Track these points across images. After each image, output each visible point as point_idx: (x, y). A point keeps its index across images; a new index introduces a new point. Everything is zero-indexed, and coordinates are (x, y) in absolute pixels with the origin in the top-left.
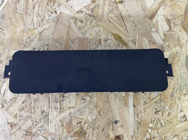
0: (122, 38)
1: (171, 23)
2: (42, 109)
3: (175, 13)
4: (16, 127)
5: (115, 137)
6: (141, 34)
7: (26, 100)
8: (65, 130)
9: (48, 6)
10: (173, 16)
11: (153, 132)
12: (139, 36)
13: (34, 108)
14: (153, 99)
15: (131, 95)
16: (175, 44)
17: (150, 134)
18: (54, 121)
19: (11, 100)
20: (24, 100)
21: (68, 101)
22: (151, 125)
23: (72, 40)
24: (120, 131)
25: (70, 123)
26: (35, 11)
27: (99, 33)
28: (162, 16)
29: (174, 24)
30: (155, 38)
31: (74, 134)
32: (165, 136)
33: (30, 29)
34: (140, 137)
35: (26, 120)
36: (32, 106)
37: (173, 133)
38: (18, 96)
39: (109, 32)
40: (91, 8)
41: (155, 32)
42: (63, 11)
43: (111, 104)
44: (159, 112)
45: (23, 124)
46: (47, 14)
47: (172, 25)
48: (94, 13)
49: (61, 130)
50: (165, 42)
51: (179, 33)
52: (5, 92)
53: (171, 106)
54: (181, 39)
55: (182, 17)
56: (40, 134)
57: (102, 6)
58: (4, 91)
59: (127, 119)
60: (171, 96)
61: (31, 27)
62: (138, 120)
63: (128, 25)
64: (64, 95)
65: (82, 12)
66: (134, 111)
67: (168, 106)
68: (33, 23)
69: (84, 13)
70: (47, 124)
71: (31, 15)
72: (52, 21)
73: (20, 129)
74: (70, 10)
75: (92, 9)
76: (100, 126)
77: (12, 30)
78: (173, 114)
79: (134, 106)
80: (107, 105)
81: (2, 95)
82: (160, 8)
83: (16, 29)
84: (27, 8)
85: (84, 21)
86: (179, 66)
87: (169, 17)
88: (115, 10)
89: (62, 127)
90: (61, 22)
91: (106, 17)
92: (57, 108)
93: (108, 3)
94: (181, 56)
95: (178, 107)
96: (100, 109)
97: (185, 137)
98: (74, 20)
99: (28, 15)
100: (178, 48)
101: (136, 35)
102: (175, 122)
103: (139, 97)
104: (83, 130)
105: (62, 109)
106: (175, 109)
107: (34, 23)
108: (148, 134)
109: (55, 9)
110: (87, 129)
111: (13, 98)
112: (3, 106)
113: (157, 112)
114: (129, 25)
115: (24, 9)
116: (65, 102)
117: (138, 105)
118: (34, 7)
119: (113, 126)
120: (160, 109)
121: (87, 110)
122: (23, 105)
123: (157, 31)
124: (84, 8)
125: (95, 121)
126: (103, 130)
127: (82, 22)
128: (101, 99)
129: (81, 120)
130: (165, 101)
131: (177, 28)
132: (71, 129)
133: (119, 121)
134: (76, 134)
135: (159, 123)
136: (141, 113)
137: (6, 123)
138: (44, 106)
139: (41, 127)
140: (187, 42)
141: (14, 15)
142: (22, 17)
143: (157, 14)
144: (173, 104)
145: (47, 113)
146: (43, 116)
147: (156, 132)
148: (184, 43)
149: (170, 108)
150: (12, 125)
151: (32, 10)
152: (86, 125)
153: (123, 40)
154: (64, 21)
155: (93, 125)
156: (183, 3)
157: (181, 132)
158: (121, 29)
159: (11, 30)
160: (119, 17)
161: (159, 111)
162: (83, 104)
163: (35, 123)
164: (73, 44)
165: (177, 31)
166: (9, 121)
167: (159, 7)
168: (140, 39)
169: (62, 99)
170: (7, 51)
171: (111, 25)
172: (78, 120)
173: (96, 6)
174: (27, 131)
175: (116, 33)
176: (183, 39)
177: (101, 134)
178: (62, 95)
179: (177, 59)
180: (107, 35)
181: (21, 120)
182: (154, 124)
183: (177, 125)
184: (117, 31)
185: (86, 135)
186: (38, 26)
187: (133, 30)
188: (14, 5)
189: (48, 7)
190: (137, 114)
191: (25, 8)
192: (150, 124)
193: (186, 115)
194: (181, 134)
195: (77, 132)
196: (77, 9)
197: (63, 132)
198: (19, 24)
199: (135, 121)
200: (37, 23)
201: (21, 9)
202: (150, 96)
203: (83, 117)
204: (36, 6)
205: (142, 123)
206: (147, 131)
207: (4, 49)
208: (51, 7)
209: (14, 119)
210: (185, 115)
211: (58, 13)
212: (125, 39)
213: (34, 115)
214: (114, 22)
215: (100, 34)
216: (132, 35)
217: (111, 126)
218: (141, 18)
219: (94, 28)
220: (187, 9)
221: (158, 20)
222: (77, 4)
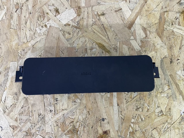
0: (105, 46)
1: (147, 31)
2: (39, 112)
3: (150, 22)
4: (17, 129)
5: (103, 132)
6: (122, 42)
7: (24, 105)
8: (60, 129)
9: (39, 21)
10: (149, 24)
11: (135, 126)
12: (119, 44)
13: (32, 112)
14: (134, 98)
15: (115, 96)
16: (151, 49)
17: (132, 128)
18: (50, 122)
19: (11, 106)
20: (23, 106)
21: (61, 104)
22: (133, 121)
23: (62, 50)
24: (107, 127)
25: (64, 123)
26: (27, 26)
27: (85, 43)
28: (139, 25)
29: (150, 31)
30: (133, 45)
31: (68, 132)
32: (146, 129)
33: (24, 43)
34: (124, 131)
35: (26, 122)
36: (30, 110)
37: (152, 126)
38: (17, 103)
39: (94, 41)
40: (77, 21)
41: (133, 39)
42: (52, 25)
43: (98, 105)
44: (140, 109)
45: (23, 126)
46: (38, 28)
47: (148, 32)
48: (80, 25)
49: (56, 130)
50: (143, 48)
51: (154, 39)
52: (5, 99)
53: (149, 103)
54: (156, 44)
55: (156, 25)
56: (38, 134)
57: (86, 19)
58: (5, 98)
59: (113, 117)
60: (149, 94)
61: (24, 40)
62: (122, 117)
63: (109, 34)
64: (57, 99)
65: (69, 25)
66: (118, 109)
67: (147, 103)
68: (26, 37)
69: (71, 25)
70: (44, 125)
71: (24, 29)
72: (43, 34)
73: (20, 130)
74: (58, 24)
75: (78, 22)
76: (89, 123)
77: (8, 44)
78: (152, 110)
79: (118, 105)
80: (95, 105)
81: (4, 102)
82: (137, 18)
83: (11, 43)
84: (20, 23)
85: (72, 33)
87: (145, 26)
88: (98, 22)
89: (57, 127)
90: (51, 35)
91: (91, 28)
92: (52, 111)
93: (91, 16)
94: (157, 59)
95: (155, 104)
96: (89, 109)
97: (163, 130)
98: (62, 33)
99: (22, 30)
100: (153, 53)
101: (117, 43)
102: (153, 116)
103: (122, 96)
104: (75, 128)
105: (56, 111)
106: (153, 106)
107: (27, 37)
108: (130, 128)
109: (45, 23)
110: (79, 127)
111: (13, 104)
112: (5, 112)
113: (137, 109)
114: (110, 34)
115: (17, 25)
116: (58, 105)
117: (121, 104)
118: (26, 23)
119: (101, 123)
120: (140, 106)
121: (78, 111)
122: (22, 110)
123: (135, 39)
124: (70, 22)
125: (85, 120)
126: (92, 127)
127: (70, 34)
128: (90, 100)
129: (73, 120)
130: (144, 99)
131: (152, 35)
132: (65, 128)
133: (105, 119)
134: (69, 132)
135: (140, 118)
136: (124, 110)
137: (9, 126)
138: (40, 109)
139: (39, 128)
140: (161, 46)
141: (8, 30)
142: (16, 32)
143: (134, 24)
144: (151, 101)
145: (43, 116)
146: (40, 119)
147: (137, 126)
148: (159, 48)
149: (149, 105)
150: (14, 128)
151: (24, 25)
152: (78, 124)
153: (106, 48)
154: (54, 34)
155: (84, 124)
156: (158, 12)
157: (159, 125)
158: (104, 38)
159: (7, 44)
160: (102, 28)
161: (139, 108)
162: (74, 106)
163: (33, 125)
164: (63, 54)
165: (152, 38)
166: (11, 124)
167: (136, 17)
168: (121, 47)
169: (56, 102)
170: (4, 63)
171: (95, 35)
172: (71, 119)
173: (81, 19)
174: (27, 132)
175: (99, 42)
176: (158, 44)
177: (91, 131)
178: (55, 99)
180: (92, 45)
181: (22, 123)
183: (155, 119)
184: (100, 41)
185: (78, 132)
186: (31, 40)
187: (114, 39)
188: (8, 21)
190: (121, 112)
191: (18, 24)
192: (133, 119)
193: (162, 110)
194: (159, 127)
195: (70, 130)
196: (64, 22)
197: (58, 131)
198: (13, 39)
199: (119, 118)
200: (30, 37)
201: (15, 25)
202: (132, 96)
203: (74, 117)
204: (27, 21)
205: (125, 119)
206: (130, 126)
207: (2, 61)
208: (41, 21)
209: (15, 122)
210: (162, 111)
211: (48, 27)
212: (108, 47)
213: (33, 118)
214: (97, 33)
215: (86, 44)
216: (113, 44)
217: (99, 123)
218: (121, 28)
219: (81, 39)
220: (161, 17)
221: (136, 29)
222: (65, 18)
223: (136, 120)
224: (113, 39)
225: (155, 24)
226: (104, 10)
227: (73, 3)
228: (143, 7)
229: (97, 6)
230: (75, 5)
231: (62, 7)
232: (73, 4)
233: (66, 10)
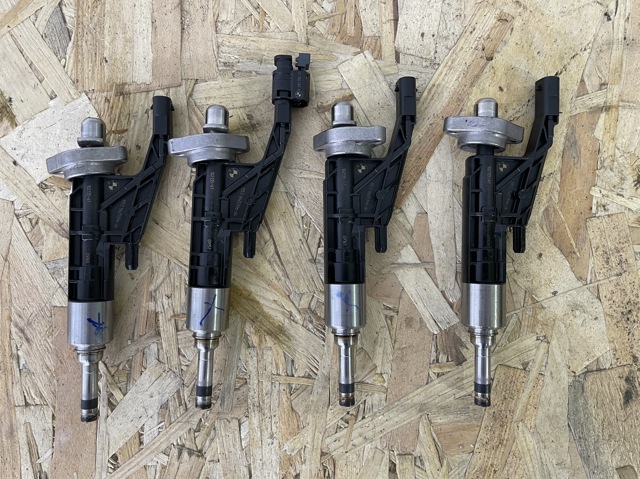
230: (97, 76)
232: (88, 73)
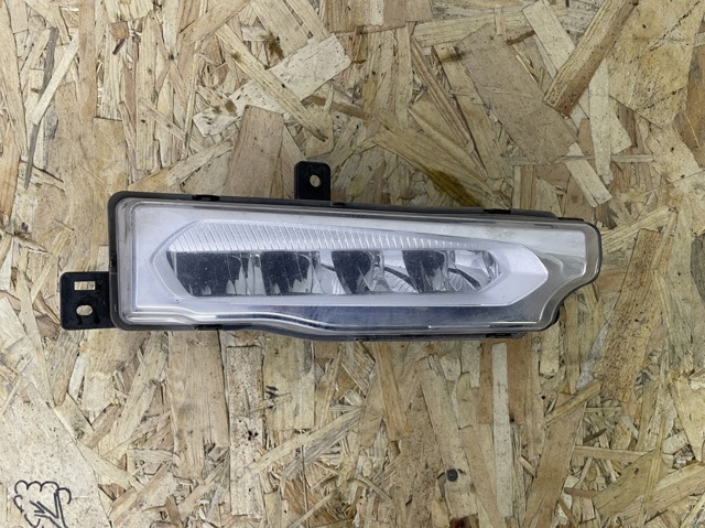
0: (465, 185)
1: (638, 121)
2: (207, 438)
3: (652, 86)
4: (126, 498)
5: (451, 523)
6: (531, 169)
7: (153, 412)
8: (285, 505)
9: (204, 86)
10: (645, 95)
11: (577, 505)
12: (522, 177)
13: (179, 436)
14: (576, 395)
15: (499, 385)
16: (652, 196)
17: (568, 511)
18: (248, 476)
19: (105, 411)
20: (147, 412)
21: (289, 408)
22: (571, 482)
24: (466, 505)
25: (299, 482)
26: (160, 108)
27: (383, 172)
28: (606, 100)
29: (650, 123)
30: (580, 181)
31: (316, 516)
32: (621, 515)
33: (149, 172)
34: (535, 521)
35: (157, 474)
36: (175, 431)
37: (647, 505)
38: (125, 400)
39: (418, 166)
40: (352, 84)
41: (580, 157)
42: (256, 103)
43: (433, 418)
44: (600, 438)
45: (148, 488)
46: (201, 114)
47: (643, 128)
48: (362, 101)
49: (270, 505)
50: (618, 193)
51: (668, 157)
52: (82, 386)
53: (640, 413)
54: (675, 177)
55: (677, 98)
56: (204, 518)
57: (389, 76)
58: (79, 383)
59: (490, 465)
60: (640, 381)
61: (150, 163)
62: (528, 466)
63: (482, 137)
64: (275, 389)
65: (322, 101)
66: (513, 436)
67: (629, 415)
68: (155, 152)
69: (328, 103)
70: (224, 486)
71: (148, 122)
72: (218, 139)
73: (139, 504)
75: (355, 88)
76: (398, 488)
77: (90, 177)
78: (649, 441)
79: (512, 420)
80: (421, 418)
81: (76, 397)
82: (596, 67)
83: (102, 174)
84: (131, 97)
85: (330, 134)
86: (666, 276)
87: (630, 102)
88: (436, 87)
89: (275, 496)
90: (251, 140)
91: (405, 114)
92: (256, 434)
93: (409, 65)
94: (676, 239)
95: (664, 418)
96: (398, 434)
97: (691, 520)
98: (294, 133)
99: (139, 125)
100: (663, 211)
101: (513, 173)
102: (654, 466)
103: (529, 387)
104: (343, 504)
105: (270, 437)
106: (655, 426)
107: (159, 151)
108: (560, 511)
109: (228, 95)
110: (356, 499)
111: (111, 405)
112: (80, 434)
113: (590, 439)
114: (485, 138)
115: (121, 103)
116: (279, 412)
117: (525, 415)
118: (156, 95)
119: (442, 487)
120: (602, 428)
121: (352, 437)
122: (145, 428)
123: (588, 155)
124: (325, 88)
125: (379, 472)
126: (410, 502)
127: (323, 138)
128: (400, 399)
129: (334, 472)
130: (620, 398)
131: (660, 138)
132: (303, 501)
133: (461, 472)
134: (321, 517)
135: (599, 474)
136: (538, 441)
137: (95, 487)
138: (210, 427)
139: (209, 496)
140: (697, 186)
141: (89, 124)
142: (118, 132)
143: (586, 92)
144: (647, 407)
145: (222, 452)
146: (210, 462)
147: (588, 502)
148: (686, 191)
149: (637, 422)
150: (113, 493)
151: (150, 104)
152: (354, 487)
154: (260, 138)
155: (377, 486)
156: (684, 43)
157: (676, 503)
158: (460, 153)
159: (85, 179)
160: (452, 110)
161: (598, 435)
162: (340, 418)
163: (186, 484)
165: (660, 150)
166: (105, 481)
167: (595, 65)
168: (528, 187)
169: (270, 403)
170: (77, 250)
171: (423, 142)
172: (327, 470)
173: (367, 77)
174: (162, 509)
175: (440, 168)
176: (683, 177)
177: (404, 515)
178: (268, 390)
179: (659, 251)
180: (411, 179)
181: (143, 477)
182: (582, 478)
183: (660, 478)
184: (443, 163)
185: (353, 518)
186: (174, 160)
187: (502, 155)
188: (86, 89)
189: (203, 92)
190: (524, 447)
191: (124, 99)
192: (570, 477)
193: (693, 445)
194: (676, 509)
195: (323, 509)
196: (304, 91)
197: (278, 511)
198: (109, 157)
199: (516, 470)
200: (170, 149)
201: (112, 104)
202: (568, 385)
203: (340, 461)
204: (160, 88)
205: (540, 474)
206: (560, 501)
207: (68, 243)
208: (214, 89)
209: (120, 472)
210: (689, 446)
211: (240, 109)
212: (474, 188)
213: (183, 458)
214: (433, 132)
215: (385, 176)
216: (496, 175)
217: (437, 489)
218: (530, 110)
219: (366, 156)
220: (698, 67)
221: (592, 115)
222: (303, 74)
223: (585, 479)
224: (497, 154)
225: (674, 93)
226: (461, 38)
227: (336, 13)
228: (623, 23)
229: (434, 24)
231: (292, 30)
233: (309, 41)
